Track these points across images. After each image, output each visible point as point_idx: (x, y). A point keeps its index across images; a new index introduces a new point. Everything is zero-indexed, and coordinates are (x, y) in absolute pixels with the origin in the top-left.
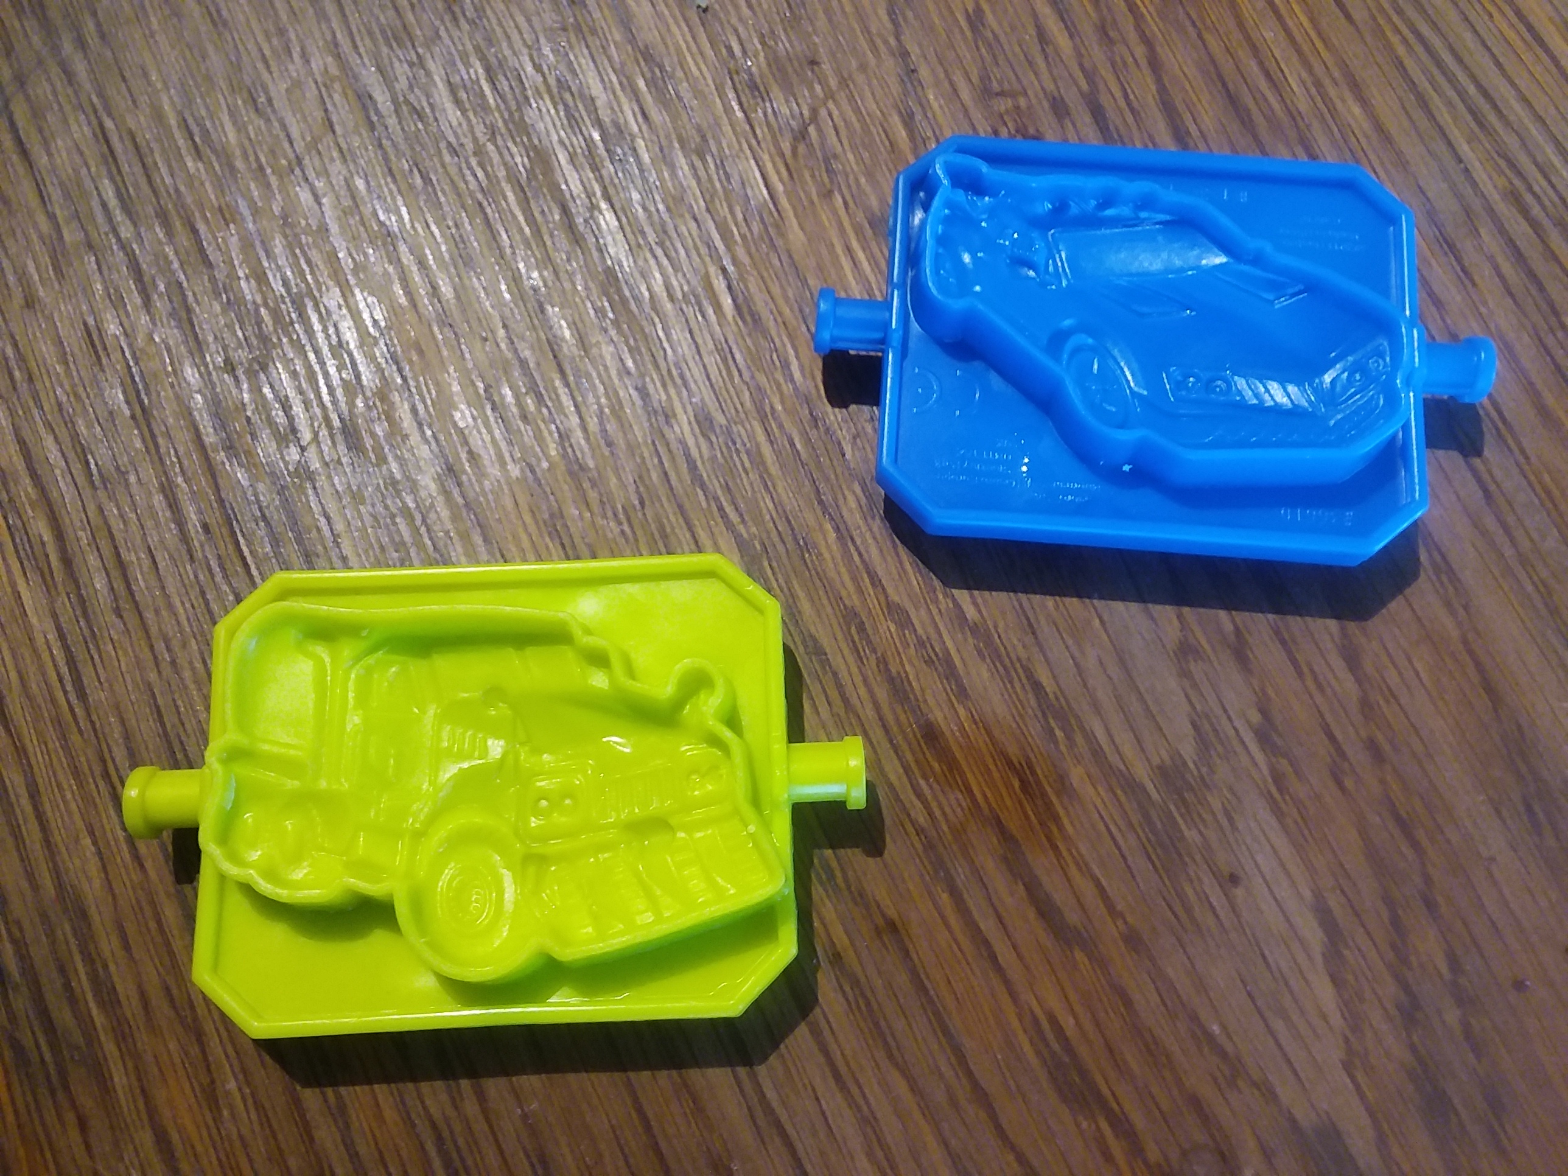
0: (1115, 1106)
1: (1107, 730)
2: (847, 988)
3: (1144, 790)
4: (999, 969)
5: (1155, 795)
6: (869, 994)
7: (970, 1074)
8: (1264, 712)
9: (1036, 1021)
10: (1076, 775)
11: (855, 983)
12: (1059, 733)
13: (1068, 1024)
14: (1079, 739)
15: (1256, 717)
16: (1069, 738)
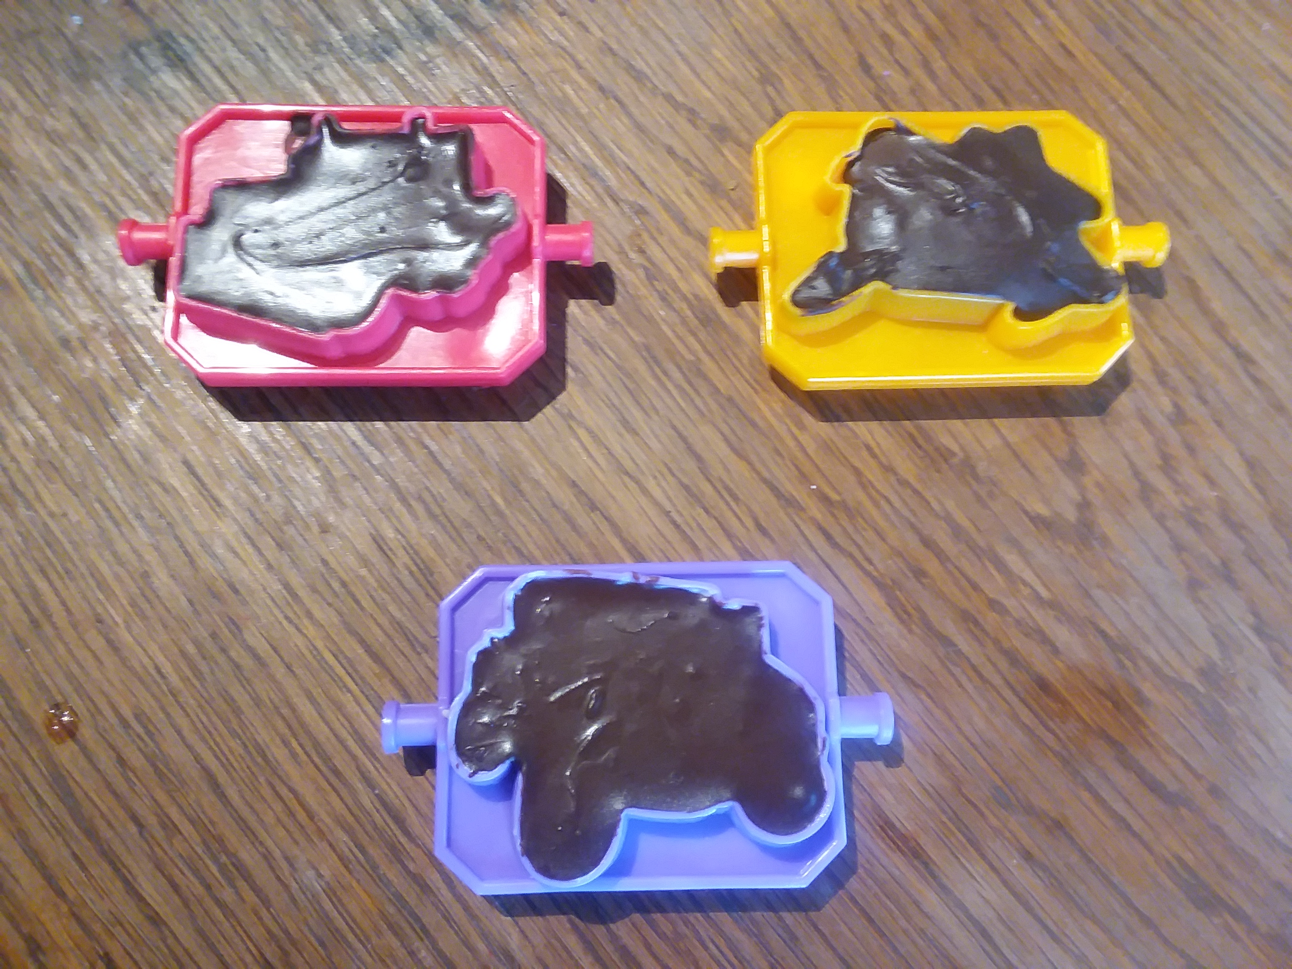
0: (1231, 903)
1: (1158, 652)
2: (1041, 874)
3: (1193, 687)
4: (1135, 834)
5: (1202, 689)
6: (1056, 874)
7: (1137, 910)
8: (1256, 614)
9: (1168, 863)
10: (1147, 689)
11: (1045, 869)
12: (1128, 663)
13: (1188, 857)
14: (1141, 663)
15: (1251, 619)
16: (1135, 664)
